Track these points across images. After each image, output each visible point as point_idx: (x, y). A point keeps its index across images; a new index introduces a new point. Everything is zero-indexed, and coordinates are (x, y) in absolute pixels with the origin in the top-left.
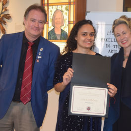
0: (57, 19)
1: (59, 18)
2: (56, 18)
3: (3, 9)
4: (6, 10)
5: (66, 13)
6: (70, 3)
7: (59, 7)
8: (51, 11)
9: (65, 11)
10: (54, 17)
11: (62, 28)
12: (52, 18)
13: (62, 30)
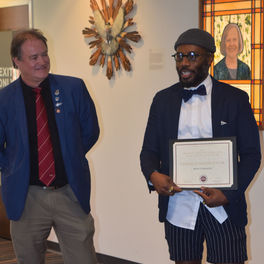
0: (229, 40)
1: (235, 39)
2: (228, 38)
3: (125, 22)
4: (131, 24)
5: (247, 30)
6: (253, 11)
7: (234, 19)
8: (219, 26)
9: (245, 26)
10: (224, 36)
11: (240, 58)
12: (220, 39)
13: (239, 62)
